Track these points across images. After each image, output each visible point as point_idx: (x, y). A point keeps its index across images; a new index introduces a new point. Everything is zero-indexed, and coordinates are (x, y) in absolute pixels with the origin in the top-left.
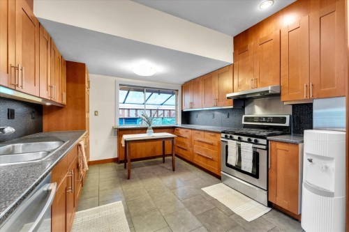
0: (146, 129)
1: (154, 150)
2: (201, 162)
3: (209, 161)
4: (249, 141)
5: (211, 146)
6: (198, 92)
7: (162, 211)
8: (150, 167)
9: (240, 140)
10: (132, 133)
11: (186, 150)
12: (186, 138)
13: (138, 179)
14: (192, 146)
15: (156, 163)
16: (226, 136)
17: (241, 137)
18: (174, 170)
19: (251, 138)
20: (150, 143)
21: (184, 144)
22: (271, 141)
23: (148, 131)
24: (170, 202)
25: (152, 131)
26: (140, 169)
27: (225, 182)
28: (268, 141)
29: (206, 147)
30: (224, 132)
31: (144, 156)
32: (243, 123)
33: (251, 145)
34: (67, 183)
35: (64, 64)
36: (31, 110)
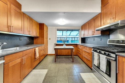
0: (63, 44)
1: (68, 52)
2: (85, 61)
3: (88, 61)
4: (105, 54)
5: (89, 54)
6: (86, 29)
7: (58, 78)
8: (65, 59)
9: (100, 53)
10: (60, 46)
11: (80, 54)
12: (80, 49)
13: (58, 63)
14: (82, 53)
15: (68, 58)
16: (94, 50)
17: (101, 51)
18: (73, 62)
19: (106, 52)
20: (67, 50)
21: (80, 51)
22: (119, 56)
23: (64, 45)
24: (63, 75)
25: (65, 45)
26: (61, 59)
27: (94, 73)
28: (116, 55)
29: (87, 54)
30: (93, 48)
31: (65, 54)
32: (108, 43)
33: (105, 56)
34: (21, 61)
35: (38, 24)
36: (29, 38)
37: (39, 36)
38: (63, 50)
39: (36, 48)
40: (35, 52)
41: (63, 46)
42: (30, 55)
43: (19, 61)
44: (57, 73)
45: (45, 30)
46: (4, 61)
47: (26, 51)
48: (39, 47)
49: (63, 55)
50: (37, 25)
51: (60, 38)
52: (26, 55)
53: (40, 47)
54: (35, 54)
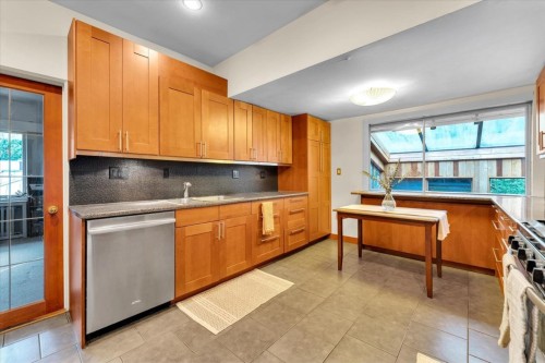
18: (429, 295)
23: (384, 201)
25: (394, 202)
34: (214, 229)
35: (287, 121)
36: (259, 171)
37: (290, 162)
38: (395, 226)
39: (264, 204)
40: (261, 214)
41: (380, 204)
42: (243, 220)
43: (208, 228)
44: (314, 305)
45: (309, 137)
46: (173, 220)
47: (227, 207)
48: (276, 201)
49: (396, 249)
50: (283, 123)
51: (409, 166)
52: (228, 217)
53: (287, 200)
54: (261, 220)
